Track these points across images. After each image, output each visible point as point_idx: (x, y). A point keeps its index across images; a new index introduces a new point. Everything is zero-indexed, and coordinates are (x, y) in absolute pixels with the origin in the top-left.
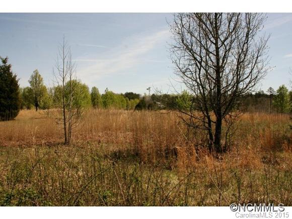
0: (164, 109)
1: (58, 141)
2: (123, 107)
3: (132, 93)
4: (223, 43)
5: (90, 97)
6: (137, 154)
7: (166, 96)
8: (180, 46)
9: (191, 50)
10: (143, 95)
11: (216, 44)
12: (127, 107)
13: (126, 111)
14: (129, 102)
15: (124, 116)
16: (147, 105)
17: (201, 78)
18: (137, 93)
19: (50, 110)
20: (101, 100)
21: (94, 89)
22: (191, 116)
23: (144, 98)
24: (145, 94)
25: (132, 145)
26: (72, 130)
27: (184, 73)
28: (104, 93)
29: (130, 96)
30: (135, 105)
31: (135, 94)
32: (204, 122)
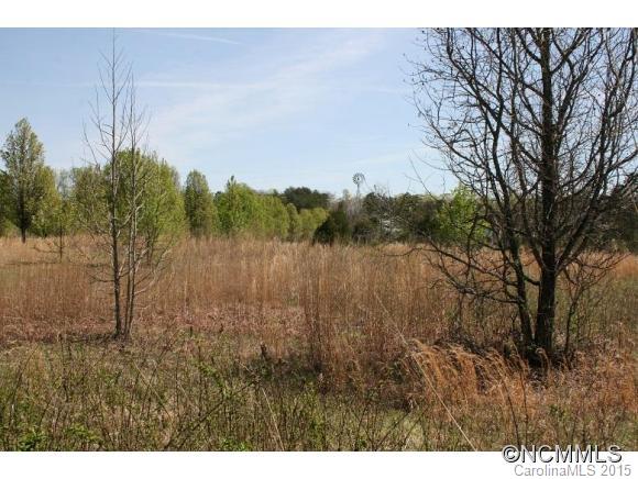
0: (402, 239)
1: (96, 328)
2: (278, 233)
3: (306, 191)
4: (565, 58)
5: (180, 202)
6: (318, 368)
7: (408, 201)
8: (442, 68)
9: (472, 80)
10: (338, 196)
11: (544, 61)
12: (289, 231)
13: (288, 244)
14: (297, 216)
15: (283, 260)
16: (351, 227)
17: (500, 160)
18: (321, 191)
19: (66, 239)
20: (212, 211)
21: (195, 176)
22: (469, 265)
23: (341, 205)
24: (346, 192)
25: (305, 344)
26: (136, 299)
27: (450, 144)
28: (223, 190)
29: (300, 199)
30: (315, 227)
31: (316, 193)
32: (504, 280)
